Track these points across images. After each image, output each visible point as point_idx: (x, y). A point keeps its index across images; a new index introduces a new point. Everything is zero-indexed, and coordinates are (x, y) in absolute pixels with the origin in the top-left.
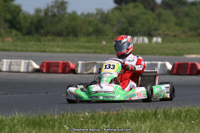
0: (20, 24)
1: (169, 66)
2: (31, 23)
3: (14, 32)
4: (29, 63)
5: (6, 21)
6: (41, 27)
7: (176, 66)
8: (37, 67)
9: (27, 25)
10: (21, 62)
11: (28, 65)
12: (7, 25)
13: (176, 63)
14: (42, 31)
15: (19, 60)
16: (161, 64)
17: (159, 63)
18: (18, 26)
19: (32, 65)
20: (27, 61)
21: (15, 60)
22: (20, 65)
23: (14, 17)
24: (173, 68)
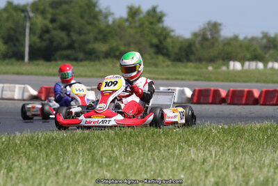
0: (167, 49)
1: (189, 93)
2: (181, 49)
3: (161, 58)
4: (24, 88)
5: (152, 45)
6: (192, 53)
7: (196, 93)
8: (35, 93)
9: (176, 50)
10: (15, 87)
11: (24, 90)
12: (153, 50)
13: (197, 89)
14: (192, 57)
15: (12, 85)
16: (180, 90)
17: (178, 89)
18: (165, 51)
19: (28, 91)
20: (23, 86)
21: (8, 85)
22: (14, 91)
23: (161, 42)
24: (193, 95)
